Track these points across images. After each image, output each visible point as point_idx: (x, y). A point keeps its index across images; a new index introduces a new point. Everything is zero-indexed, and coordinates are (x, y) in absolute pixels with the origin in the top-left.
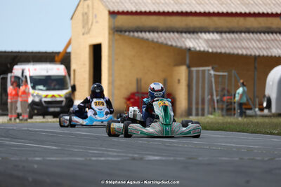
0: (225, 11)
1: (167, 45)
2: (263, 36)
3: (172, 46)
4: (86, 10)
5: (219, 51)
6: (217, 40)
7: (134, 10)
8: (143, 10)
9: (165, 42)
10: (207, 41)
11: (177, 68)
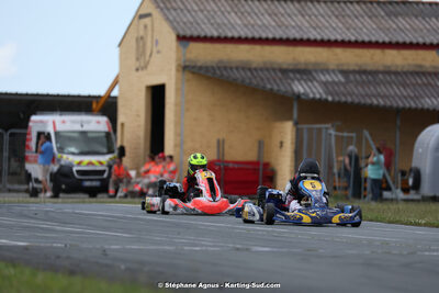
0: (353, 39)
1: (264, 89)
3: (272, 90)
4: (142, 33)
5: (343, 99)
6: (340, 81)
7: (215, 34)
8: (230, 35)
9: (261, 85)
10: (325, 84)
11: (278, 124)
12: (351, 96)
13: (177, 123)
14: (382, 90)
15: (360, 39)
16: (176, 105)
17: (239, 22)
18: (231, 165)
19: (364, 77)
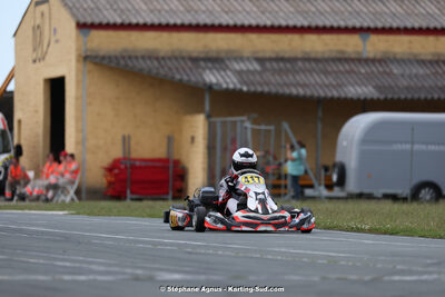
0: (269, 23)
1: (173, 79)
3: (181, 80)
4: (38, 22)
5: (259, 89)
6: (256, 71)
7: (119, 21)
8: (134, 21)
9: (170, 75)
10: (239, 73)
11: (189, 118)
12: (267, 85)
13: (78, 119)
14: (301, 78)
15: (276, 23)
16: (77, 98)
17: (144, 7)
18: (137, 163)
19: (282, 65)
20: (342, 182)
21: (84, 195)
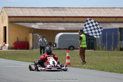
1: (26, 27)
2: (57, 24)
3: (27, 27)
4: (2, 16)
5: (42, 28)
6: (42, 25)
7: (16, 16)
8: (19, 16)
9: (25, 26)
10: (39, 25)
12: (44, 27)
13: (8, 34)
14: (51, 26)
16: (8, 30)
17: (21, 13)
18: (20, 43)
19: (47, 24)
20: (56, 46)
21: (10, 48)
